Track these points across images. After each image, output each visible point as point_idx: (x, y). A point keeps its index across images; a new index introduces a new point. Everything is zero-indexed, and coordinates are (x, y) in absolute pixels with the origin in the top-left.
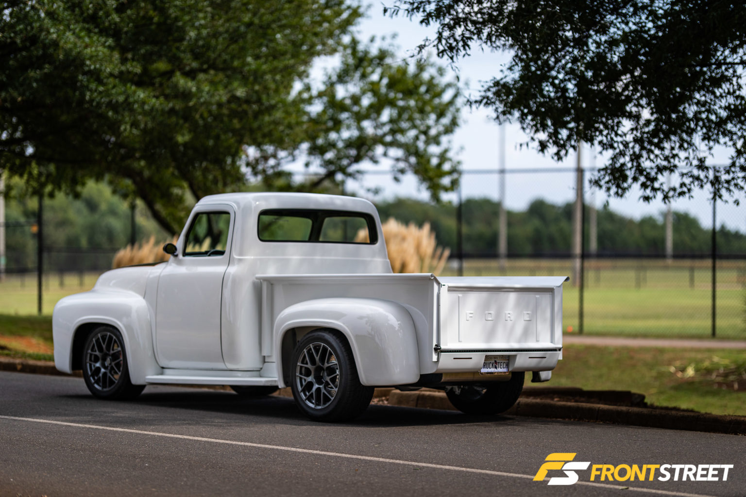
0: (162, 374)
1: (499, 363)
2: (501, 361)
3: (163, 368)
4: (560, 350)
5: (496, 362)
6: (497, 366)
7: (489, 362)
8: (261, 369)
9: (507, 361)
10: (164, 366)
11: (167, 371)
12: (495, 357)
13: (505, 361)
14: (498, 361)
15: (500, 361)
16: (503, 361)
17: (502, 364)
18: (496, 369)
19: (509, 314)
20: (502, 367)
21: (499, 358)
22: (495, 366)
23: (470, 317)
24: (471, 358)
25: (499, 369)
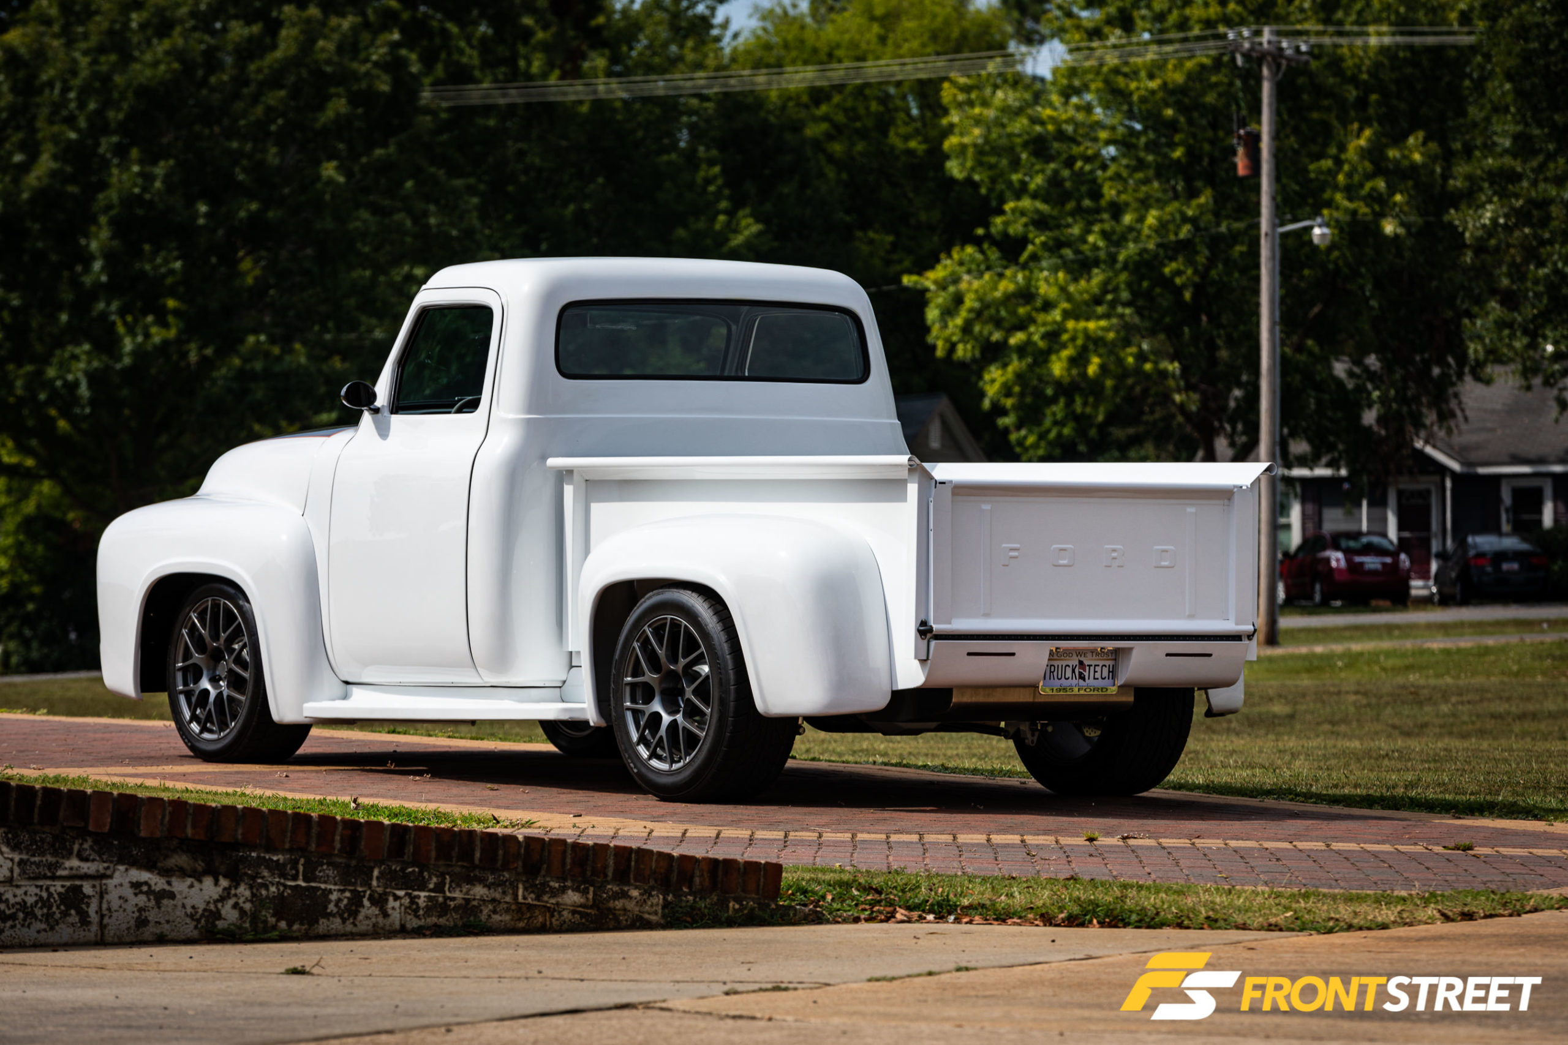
0: (345, 697)
1: (1090, 666)
2: (1097, 663)
3: (347, 683)
4: (1250, 637)
5: (1081, 663)
6: (1086, 674)
7: (1064, 663)
8: (564, 682)
9: (1111, 663)
10: (350, 680)
11: (356, 691)
12: (1080, 652)
13: (1107, 663)
14: (1086, 663)
15: (1093, 663)
16: (1101, 663)
17: (1098, 669)
18: (1081, 681)
19: (1114, 550)
20: (1098, 675)
21: (1089, 655)
22: (1080, 673)
23: (1012, 557)
24: (1013, 654)
25: (1091, 682)
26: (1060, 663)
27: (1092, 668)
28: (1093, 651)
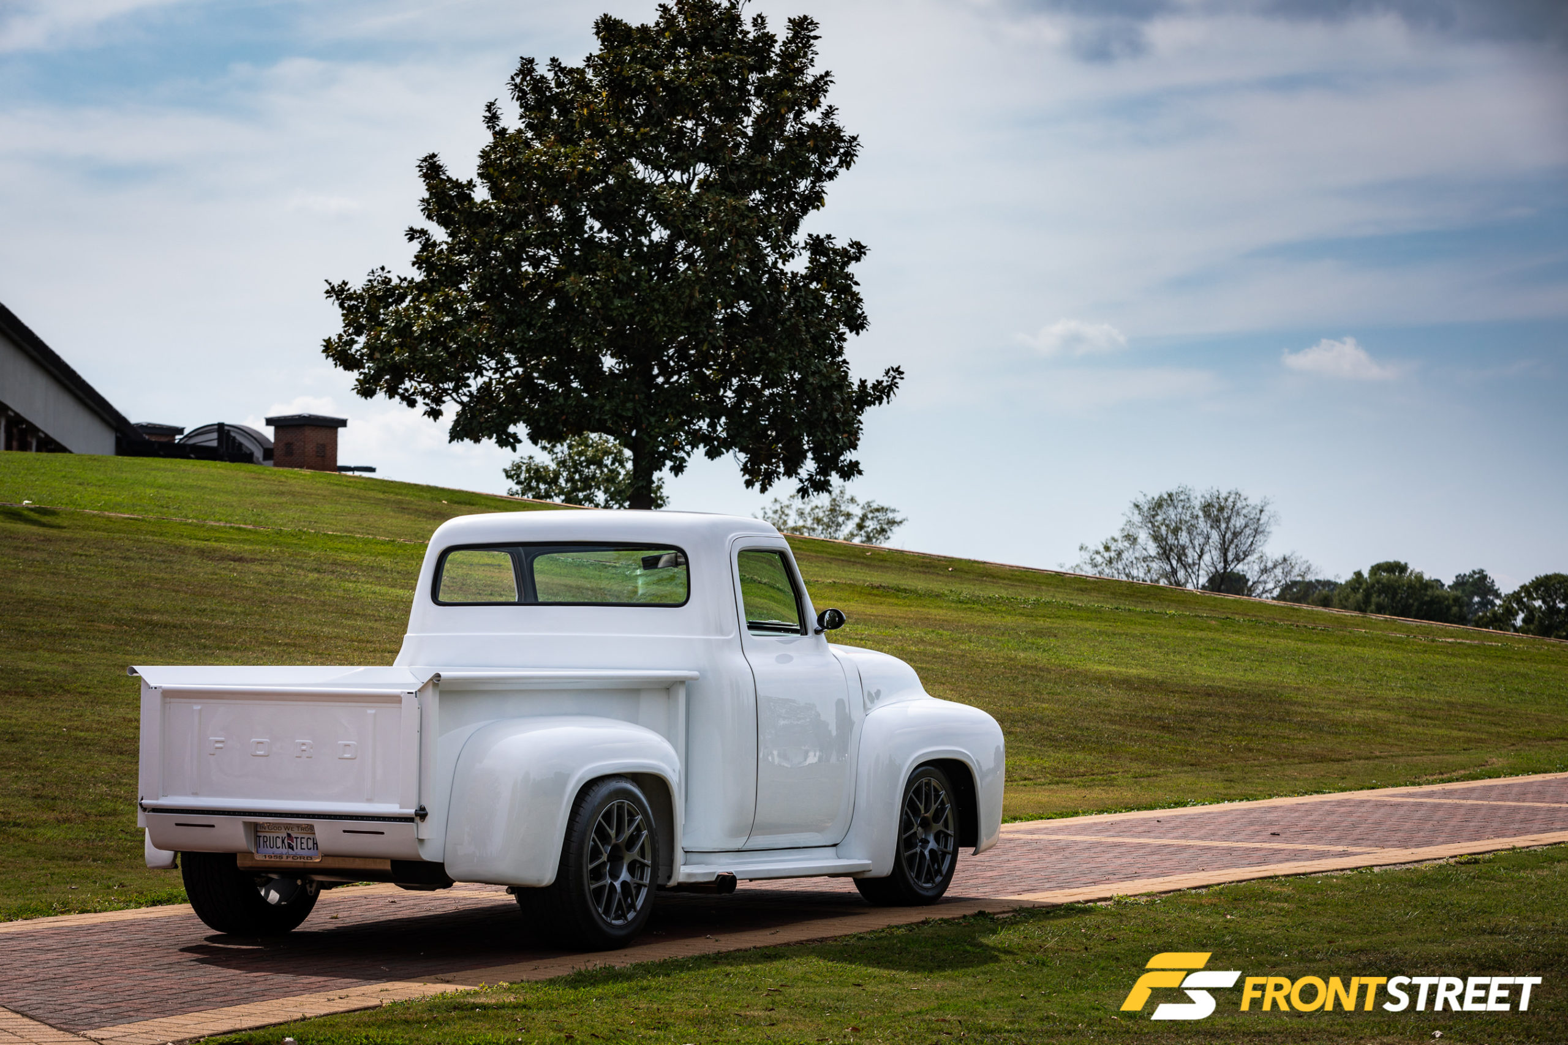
1: (297, 838)
2: (303, 836)
5: (289, 835)
6: (294, 844)
7: (275, 835)
9: (314, 836)
12: (288, 826)
14: (294, 835)
15: (300, 836)
16: (306, 836)
17: (304, 841)
18: (290, 850)
19: (304, 744)
20: (304, 846)
21: (296, 829)
22: (289, 844)
23: (217, 748)
24: (213, 826)
25: (298, 851)
26: (272, 835)
27: (299, 840)
28: (298, 826)
